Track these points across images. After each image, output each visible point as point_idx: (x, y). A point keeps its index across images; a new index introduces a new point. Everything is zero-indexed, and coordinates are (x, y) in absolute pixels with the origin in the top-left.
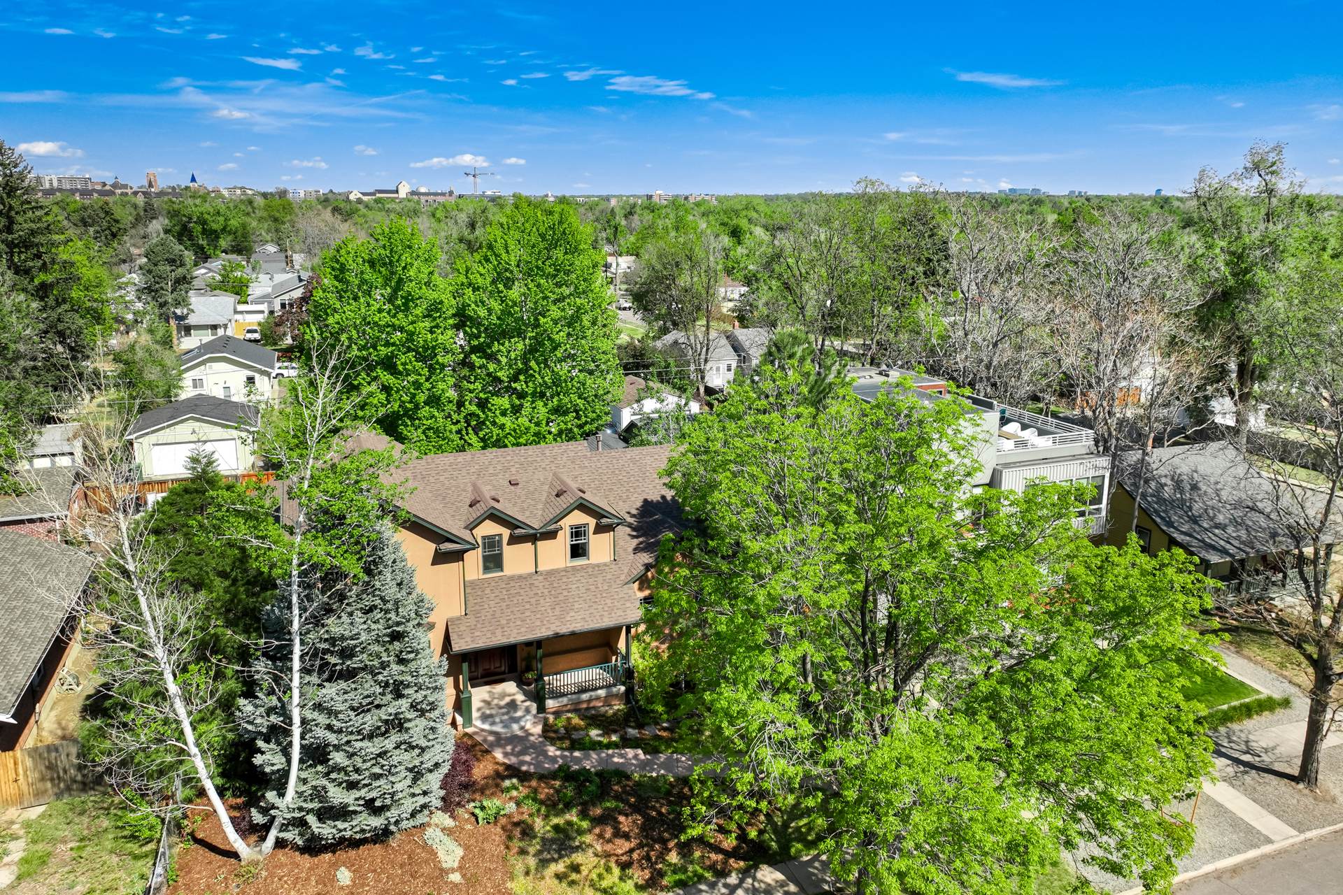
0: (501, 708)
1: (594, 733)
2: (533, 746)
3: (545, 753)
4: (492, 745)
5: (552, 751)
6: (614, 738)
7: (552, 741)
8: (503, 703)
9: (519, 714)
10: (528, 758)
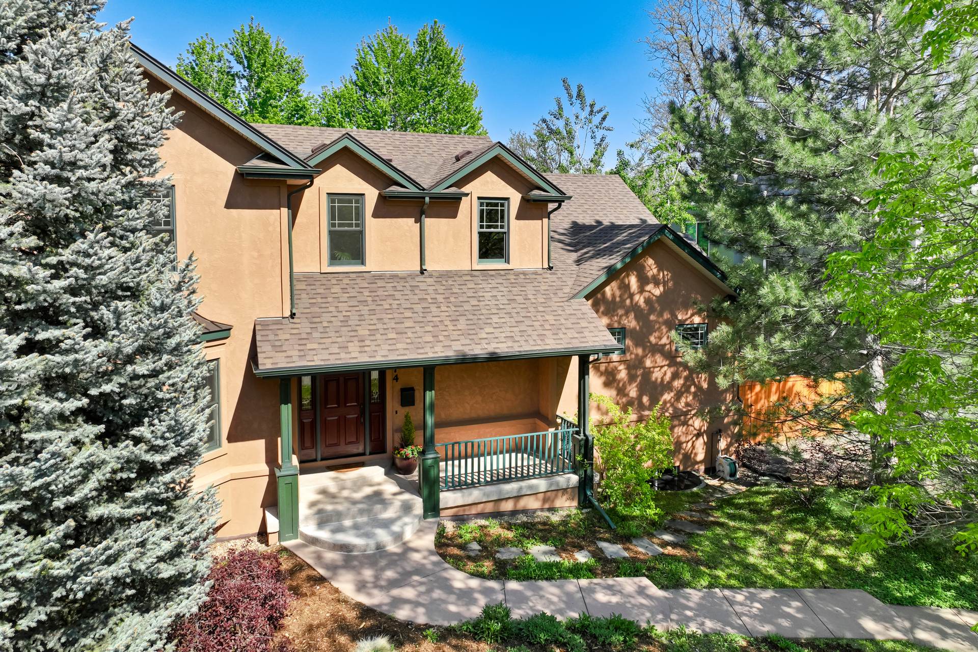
0: (354, 502)
1: (538, 551)
2: (419, 570)
3: (445, 585)
4: (334, 568)
5: (459, 579)
6: (582, 557)
7: (457, 563)
8: (358, 495)
9: (389, 514)
10: (408, 593)
